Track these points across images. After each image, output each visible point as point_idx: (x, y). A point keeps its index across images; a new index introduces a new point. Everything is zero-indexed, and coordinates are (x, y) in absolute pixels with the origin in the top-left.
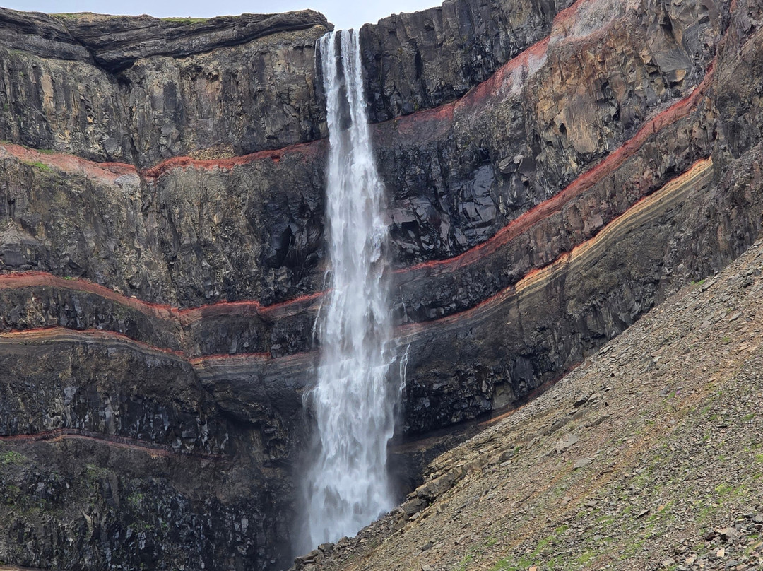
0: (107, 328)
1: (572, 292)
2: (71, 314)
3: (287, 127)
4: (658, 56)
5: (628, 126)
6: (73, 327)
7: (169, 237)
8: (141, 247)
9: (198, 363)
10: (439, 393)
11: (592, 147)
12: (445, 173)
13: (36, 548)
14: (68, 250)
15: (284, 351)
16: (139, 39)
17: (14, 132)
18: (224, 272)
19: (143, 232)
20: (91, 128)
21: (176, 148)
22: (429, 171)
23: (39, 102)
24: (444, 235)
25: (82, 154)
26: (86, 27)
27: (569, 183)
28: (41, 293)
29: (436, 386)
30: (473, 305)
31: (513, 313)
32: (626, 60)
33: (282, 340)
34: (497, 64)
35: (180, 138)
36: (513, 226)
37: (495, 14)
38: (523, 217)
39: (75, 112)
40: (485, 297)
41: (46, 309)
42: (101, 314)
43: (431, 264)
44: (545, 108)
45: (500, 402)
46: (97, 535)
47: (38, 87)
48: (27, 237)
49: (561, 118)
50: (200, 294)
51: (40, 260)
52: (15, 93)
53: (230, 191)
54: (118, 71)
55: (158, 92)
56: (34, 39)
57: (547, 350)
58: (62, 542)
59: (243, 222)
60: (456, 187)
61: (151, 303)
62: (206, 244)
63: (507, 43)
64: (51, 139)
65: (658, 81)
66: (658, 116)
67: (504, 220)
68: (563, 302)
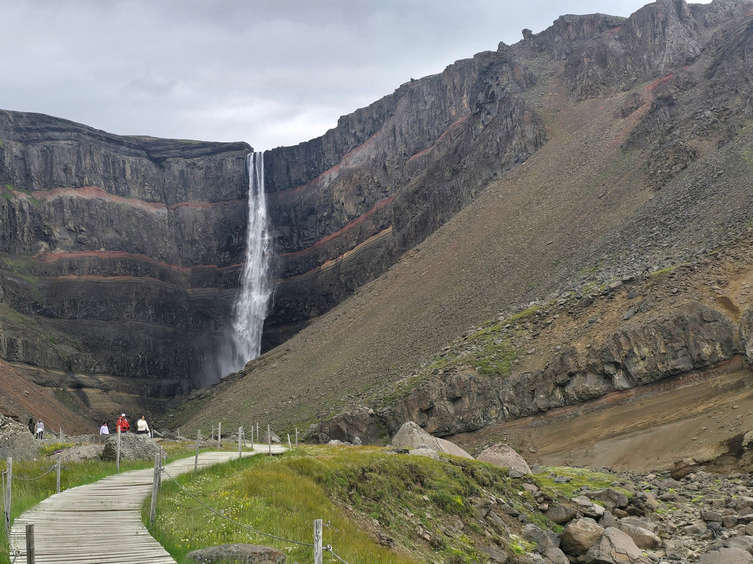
0: (151, 276)
1: (342, 272)
2: (136, 270)
3: (232, 192)
4: (380, 180)
5: (368, 206)
6: (137, 275)
7: (179, 237)
8: (167, 240)
9: (189, 291)
10: (288, 308)
11: (354, 213)
12: (296, 216)
13: (118, 367)
14: (135, 242)
15: (226, 287)
16: (169, 149)
17: (114, 189)
18: (202, 253)
19: (168, 234)
20: (147, 187)
21: (184, 199)
22: (290, 215)
23: (124, 176)
24: (295, 243)
25: (142, 199)
26: (146, 144)
27: (344, 226)
28: (123, 261)
29: (287, 305)
30: (304, 272)
31: (320, 278)
32: (369, 179)
33: (226, 283)
34: (320, 172)
35: (185, 194)
36: (322, 241)
37: (320, 151)
38: (326, 238)
39: (140, 180)
40: (309, 270)
41: (125, 268)
42: (148, 270)
43: (289, 254)
44: (336, 195)
45: (312, 313)
46: (143, 362)
47: (124, 169)
48: (118, 236)
49: (342, 200)
50: (192, 262)
51: (123, 246)
52: (114, 172)
53: (206, 218)
54: (159, 162)
55: (177, 173)
56: (124, 148)
57: (332, 294)
58: (129, 365)
59: (212, 231)
60: (300, 223)
61: (171, 264)
62: (195, 240)
63: (324, 164)
64: (129, 192)
65: (380, 189)
66: (379, 204)
67: (318, 239)
68: (339, 275)
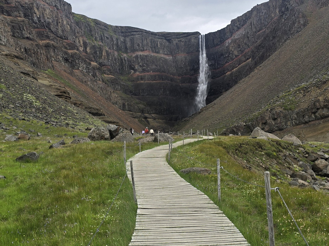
0: (168, 80)
1: (233, 75)
2: (163, 78)
3: (194, 50)
4: (246, 42)
5: (242, 52)
6: (163, 80)
7: (176, 66)
8: (172, 68)
9: (181, 85)
10: (215, 89)
11: (237, 54)
14: (162, 69)
15: (193, 83)
16: (172, 36)
17: (154, 51)
18: (184, 71)
19: (173, 65)
20: (165, 50)
21: (178, 53)
22: (214, 57)
23: (158, 46)
24: (216, 66)
25: (164, 54)
26: (164, 34)
27: (234, 59)
30: (220, 76)
31: (225, 78)
32: (242, 42)
33: (193, 81)
34: (225, 41)
35: (178, 51)
36: (226, 65)
37: (224, 33)
38: (228, 64)
39: (163, 47)
40: (221, 76)
41: (159, 78)
42: (167, 78)
43: (214, 70)
44: (231, 48)
45: (223, 91)
46: (166, 109)
47: (157, 44)
48: (156, 67)
49: (233, 50)
50: (181, 75)
51: (158, 71)
52: (154, 45)
53: (185, 59)
54: (169, 41)
55: (175, 44)
56: (157, 36)
57: (230, 84)
58: (162, 111)
59: (187, 64)
60: (218, 59)
61: (174, 76)
62: (182, 67)
63: (226, 37)
64: (159, 52)
65: (246, 45)
66: (246, 51)
68: (232, 77)
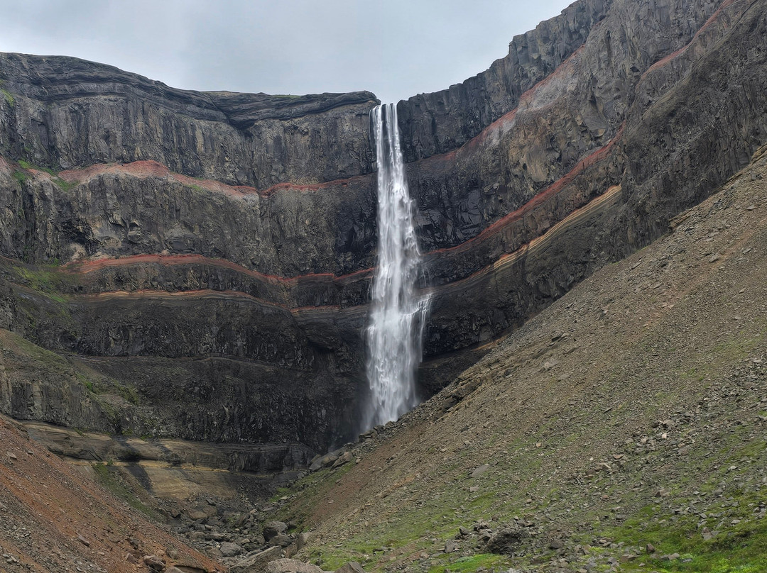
0: (238, 290)
1: (529, 269)
2: (216, 281)
3: (351, 165)
4: (587, 121)
5: (566, 165)
6: (217, 289)
7: (277, 233)
8: (260, 239)
9: (296, 312)
10: (446, 331)
11: (543, 178)
12: (450, 194)
13: (193, 428)
14: (214, 241)
15: (350, 304)
16: (258, 108)
17: (179, 166)
18: (312, 255)
19: (261, 230)
20: (227, 164)
21: (282, 177)
22: (440, 193)
23: (195, 147)
24: (449, 233)
25: (222, 181)
26: (224, 100)
27: (528, 201)
28: (197, 268)
29: (444, 326)
30: (467, 276)
31: (492, 281)
32: (566, 123)
33: (349, 298)
34: (483, 126)
35: (284, 171)
36: (492, 227)
37: (483, 94)
38: (499, 222)
39: (217, 154)
40: (474, 271)
41: (200, 278)
42: (234, 281)
43: (441, 251)
44: (513, 154)
45: (484, 337)
46: (232, 420)
47: (194, 137)
48: (187, 232)
49: (523, 160)
50: (297, 269)
51: (196, 247)
52: (180, 142)
53: (316, 205)
54: (245, 128)
55: (270, 142)
56: (191, 108)
57: (513, 304)
58: (210, 424)
59: (324, 224)
60: (456, 203)
61: (266, 274)
62: (301, 237)
63: (490, 112)
64: (202, 171)
65: (587, 136)
66: (586, 159)
67: (486, 223)
68: (524, 275)
